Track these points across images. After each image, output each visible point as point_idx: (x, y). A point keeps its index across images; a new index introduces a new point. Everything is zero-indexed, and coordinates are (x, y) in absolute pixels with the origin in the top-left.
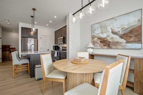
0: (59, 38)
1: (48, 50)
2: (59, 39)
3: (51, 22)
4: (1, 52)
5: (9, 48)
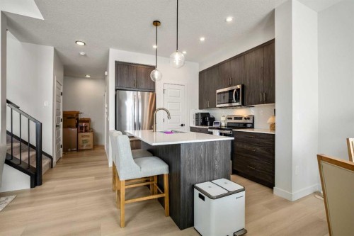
0: (218, 91)
1: (182, 125)
2: (218, 94)
3: (202, 39)
4: (61, 129)
5: (77, 119)
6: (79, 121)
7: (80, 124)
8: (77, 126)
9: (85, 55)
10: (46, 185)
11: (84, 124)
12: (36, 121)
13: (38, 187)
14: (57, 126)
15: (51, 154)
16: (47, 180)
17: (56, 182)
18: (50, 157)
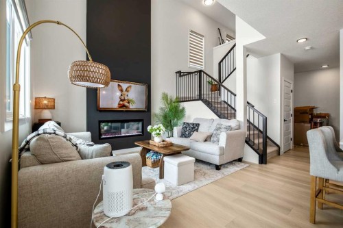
4: (291, 124)
5: (312, 114)
6: (313, 116)
7: (314, 119)
8: (310, 122)
9: (312, 48)
10: (269, 166)
11: (318, 120)
12: (263, 116)
13: (263, 165)
14: (285, 120)
15: (279, 144)
16: (270, 162)
17: (277, 166)
18: (278, 146)
